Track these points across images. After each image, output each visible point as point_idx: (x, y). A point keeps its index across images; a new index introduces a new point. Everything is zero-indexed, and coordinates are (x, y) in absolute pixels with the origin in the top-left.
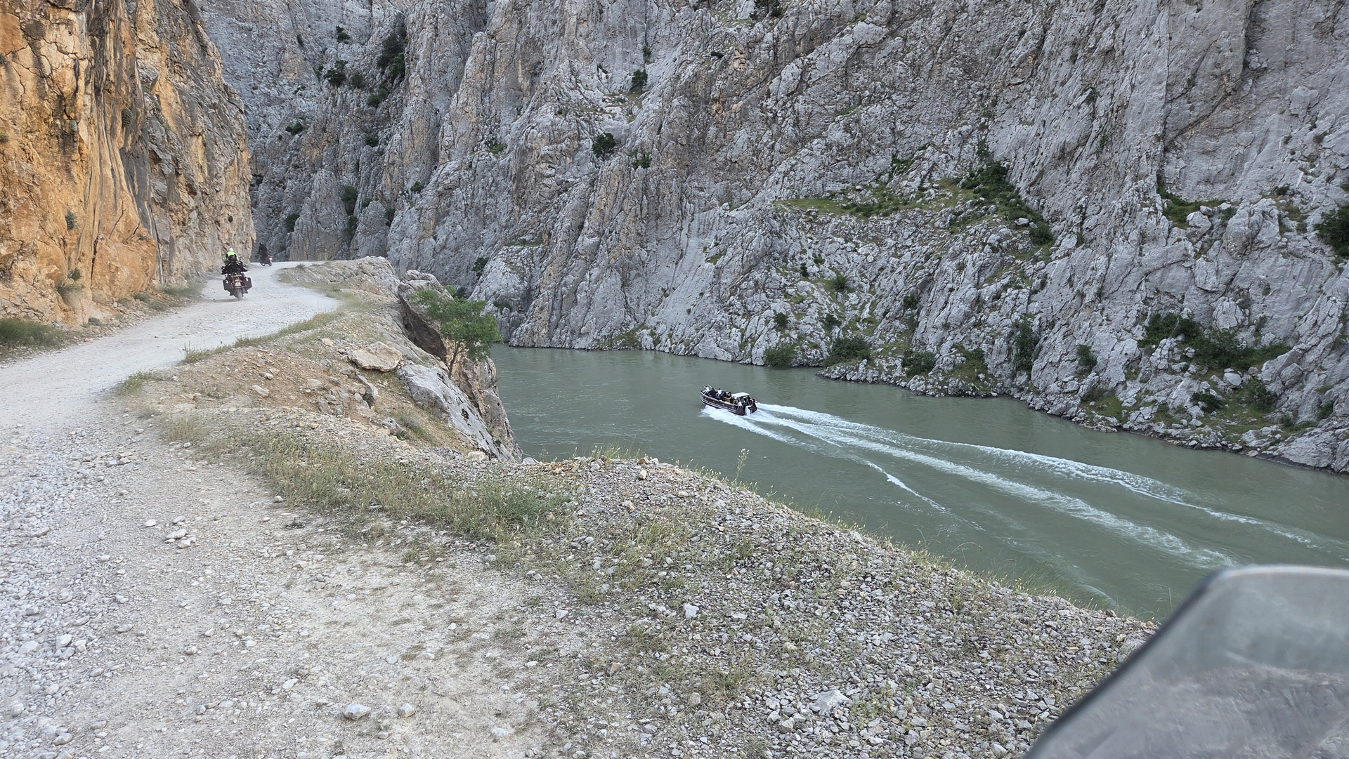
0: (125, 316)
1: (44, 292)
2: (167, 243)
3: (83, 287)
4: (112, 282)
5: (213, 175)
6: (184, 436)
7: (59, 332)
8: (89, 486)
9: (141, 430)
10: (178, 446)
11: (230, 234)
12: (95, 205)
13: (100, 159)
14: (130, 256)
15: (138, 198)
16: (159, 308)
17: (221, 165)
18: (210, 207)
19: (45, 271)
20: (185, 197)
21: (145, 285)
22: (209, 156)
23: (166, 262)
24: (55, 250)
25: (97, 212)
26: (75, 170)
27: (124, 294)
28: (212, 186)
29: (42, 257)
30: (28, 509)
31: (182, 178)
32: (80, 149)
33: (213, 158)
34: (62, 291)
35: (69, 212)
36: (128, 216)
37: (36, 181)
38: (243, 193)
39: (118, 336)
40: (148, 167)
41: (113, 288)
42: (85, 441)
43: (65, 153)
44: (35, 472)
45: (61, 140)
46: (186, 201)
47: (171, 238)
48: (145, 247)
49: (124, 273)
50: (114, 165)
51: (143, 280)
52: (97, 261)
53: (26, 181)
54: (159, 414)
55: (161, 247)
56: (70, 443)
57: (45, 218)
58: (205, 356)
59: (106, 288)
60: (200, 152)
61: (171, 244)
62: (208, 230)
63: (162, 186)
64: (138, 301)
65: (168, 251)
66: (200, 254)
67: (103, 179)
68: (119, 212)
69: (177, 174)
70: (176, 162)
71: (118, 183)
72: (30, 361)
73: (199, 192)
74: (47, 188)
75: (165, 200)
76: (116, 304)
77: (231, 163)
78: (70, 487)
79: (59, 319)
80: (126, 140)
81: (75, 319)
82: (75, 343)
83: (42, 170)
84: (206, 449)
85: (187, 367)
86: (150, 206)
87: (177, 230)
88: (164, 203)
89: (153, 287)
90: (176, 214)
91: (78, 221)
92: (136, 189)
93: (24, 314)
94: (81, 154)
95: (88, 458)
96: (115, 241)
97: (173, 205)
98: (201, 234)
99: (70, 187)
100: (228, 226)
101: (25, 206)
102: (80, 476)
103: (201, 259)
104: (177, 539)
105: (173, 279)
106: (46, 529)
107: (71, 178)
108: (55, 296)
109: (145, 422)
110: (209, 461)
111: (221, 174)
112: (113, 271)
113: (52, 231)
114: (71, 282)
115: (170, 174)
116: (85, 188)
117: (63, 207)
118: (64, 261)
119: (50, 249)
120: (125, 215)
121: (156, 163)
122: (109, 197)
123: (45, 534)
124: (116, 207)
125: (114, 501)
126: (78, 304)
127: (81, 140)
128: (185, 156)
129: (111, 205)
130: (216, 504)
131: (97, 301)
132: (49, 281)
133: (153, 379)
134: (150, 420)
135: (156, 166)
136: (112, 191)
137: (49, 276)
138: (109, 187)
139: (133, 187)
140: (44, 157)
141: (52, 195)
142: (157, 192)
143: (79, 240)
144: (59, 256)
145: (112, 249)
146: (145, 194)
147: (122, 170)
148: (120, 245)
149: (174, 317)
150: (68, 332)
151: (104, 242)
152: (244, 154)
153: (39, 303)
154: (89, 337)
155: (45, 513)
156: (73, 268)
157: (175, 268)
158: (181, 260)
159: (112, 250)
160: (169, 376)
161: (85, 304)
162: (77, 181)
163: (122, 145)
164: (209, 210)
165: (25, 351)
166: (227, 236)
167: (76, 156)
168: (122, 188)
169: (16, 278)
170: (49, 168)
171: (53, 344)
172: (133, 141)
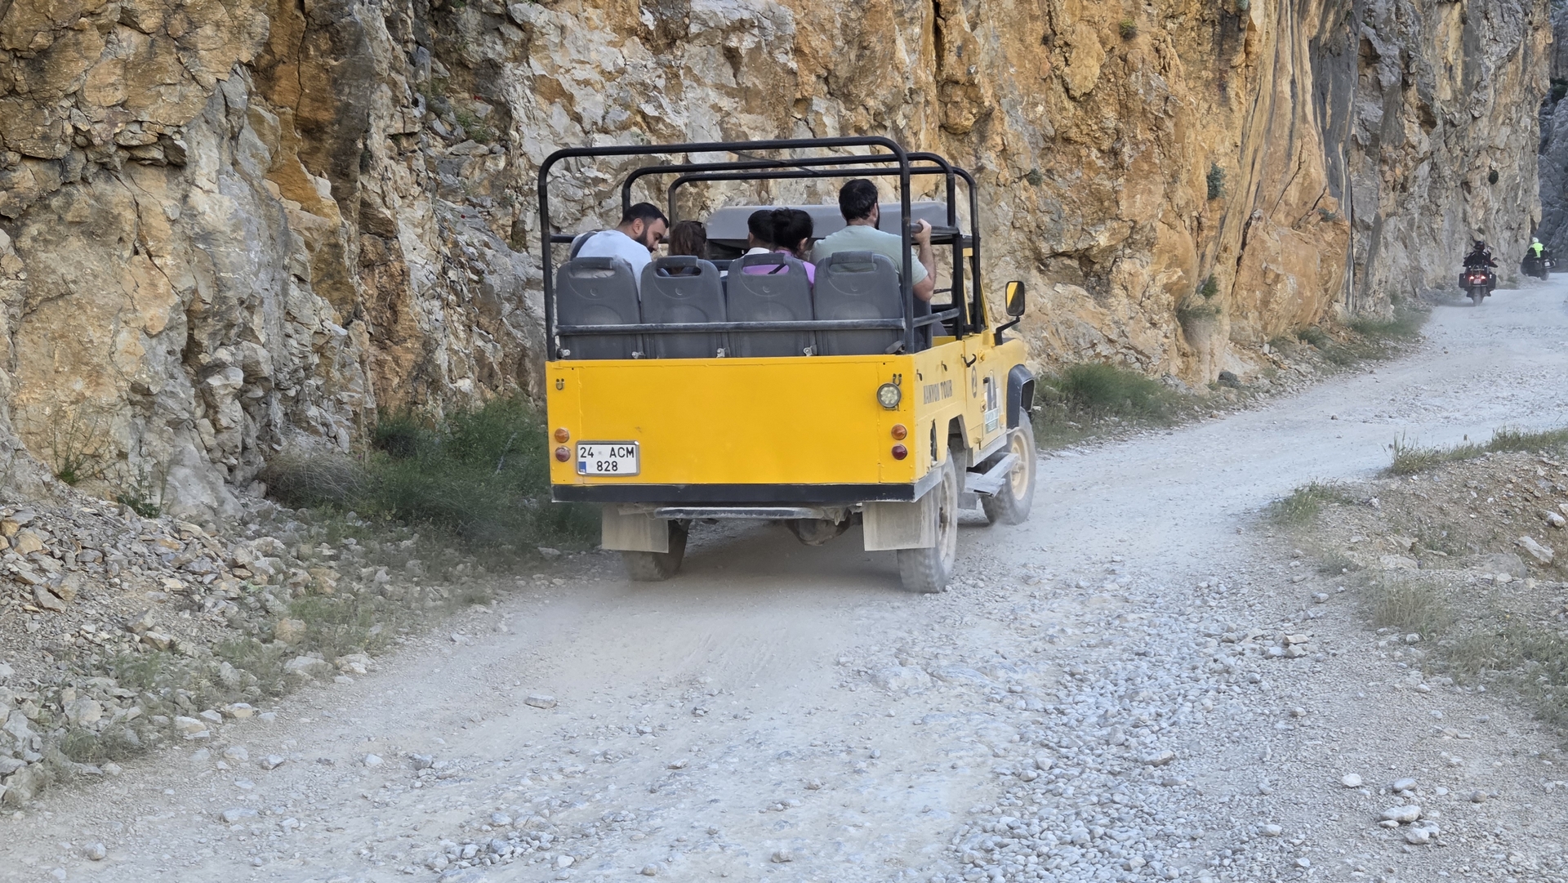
0: (1281, 372)
1: (1156, 318)
2: (1367, 227)
3: (1218, 311)
4: (1265, 303)
5: (1471, 85)
6: (1407, 619)
7: (1173, 395)
8: (1236, 688)
9: (1323, 596)
10: (1394, 638)
11: (1487, 210)
12: (1256, 151)
13: (1276, 62)
14: (1302, 253)
15: (1329, 137)
16: (1340, 361)
17: (1490, 63)
18: (1457, 152)
19: (1162, 279)
20: (1413, 131)
21: (1320, 313)
22: (1470, 44)
23: (1359, 266)
24: (1182, 239)
25: (1257, 166)
26: (1235, 85)
27: (1283, 328)
28: (1465, 108)
29: (1161, 252)
30: (1136, 712)
31: (1412, 94)
32: (1247, 44)
33: (1478, 48)
34: (1185, 317)
35: (1214, 166)
36: (1307, 174)
37: (1169, 109)
38: (1526, 121)
39: (1267, 411)
40: (1354, 73)
41: (1266, 315)
42: (1224, 602)
43: (1221, 53)
44: (1142, 649)
45: (1218, 28)
46: (1414, 140)
47: (1378, 218)
48: (1329, 236)
49: (1287, 288)
50: (1297, 72)
51: (1318, 303)
52: (1246, 261)
53: (1154, 108)
54: (1356, 568)
55: (1357, 236)
56: (1198, 602)
57: (1174, 177)
58: (1429, 463)
59: (1253, 315)
60: (1454, 35)
61: (1374, 230)
62: (1447, 200)
63: (1373, 111)
64: (1305, 345)
65: (1367, 243)
66: (1424, 252)
67: (1276, 98)
68: (1294, 166)
69: (1405, 85)
70: (1406, 58)
71: (1299, 108)
72: (1124, 446)
73: (1440, 122)
74: (1184, 120)
75: (1376, 139)
76: (1266, 348)
77: (1511, 57)
78: (1203, 684)
79: (1174, 370)
80: (1323, 22)
81: (1198, 372)
82: (1196, 418)
83: (1181, 88)
84: (1449, 654)
85: (1395, 484)
86: (1346, 153)
87: (1389, 201)
88: (1372, 147)
89: (1333, 318)
90: (1392, 168)
91: (1227, 185)
92: (1328, 119)
93: (1120, 357)
94: (1248, 54)
95: (1232, 636)
96: (1279, 223)
97: (1388, 150)
98: (1431, 210)
99: (1222, 118)
100: (1486, 192)
101: (1146, 156)
102: (1218, 667)
103: (1424, 263)
104: (1403, 822)
105: (1370, 301)
106: (1167, 754)
107: (1225, 101)
108: (1172, 326)
109: (1330, 581)
110: (1455, 676)
111: (1487, 81)
112: (1269, 281)
113: (1182, 203)
114: (1198, 301)
115: (1393, 87)
116: (1245, 119)
117: (1207, 158)
118: (1194, 260)
119: (1176, 237)
120: (1302, 172)
121: (1368, 65)
122: (1281, 136)
123: (1166, 762)
124: (1289, 156)
125: (1281, 725)
126: (1206, 346)
127: (1252, 28)
128: (1423, 48)
129: (1281, 152)
130: (1474, 768)
131: (1238, 342)
132: (1167, 298)
133: (1337, 499)
134: (1339, 579)
135: (1369, 72)
136: (1288, 124)
137: (1168, 288)
138: (1283, 116)
139: (1324, 116)
140: (1187, 61)
141: (1191, 135)
142: (1363, 124)
143: (1223, 220)
144: (1187, 250)
145: (1273, 238)
146: (1342, 128)
147: (1309, 82)
148: (1287, 231)
149: (1366, 379)
150: (1185, 397)
151: (1261, 224)
152: (1540, 35)
153: (1148, 339)
154: (1218, 409)
155: (1164, 725)
156: (1206, 274)
157: (1376, 279)
158: (1391, 263)
159: (1273, 242)
160: (1364, 497)
161: (1217, 344)
162: (1235, 106)
163: (1314, 32)
164: (1452, 160)
165: (1119, 424)
166: (1481, 214)
167: (1239, 59)
168: (1304, 119)
169: (1117, 290)
170: (1191, 84)
171: (1161, 417)
172: (1335, 24)
